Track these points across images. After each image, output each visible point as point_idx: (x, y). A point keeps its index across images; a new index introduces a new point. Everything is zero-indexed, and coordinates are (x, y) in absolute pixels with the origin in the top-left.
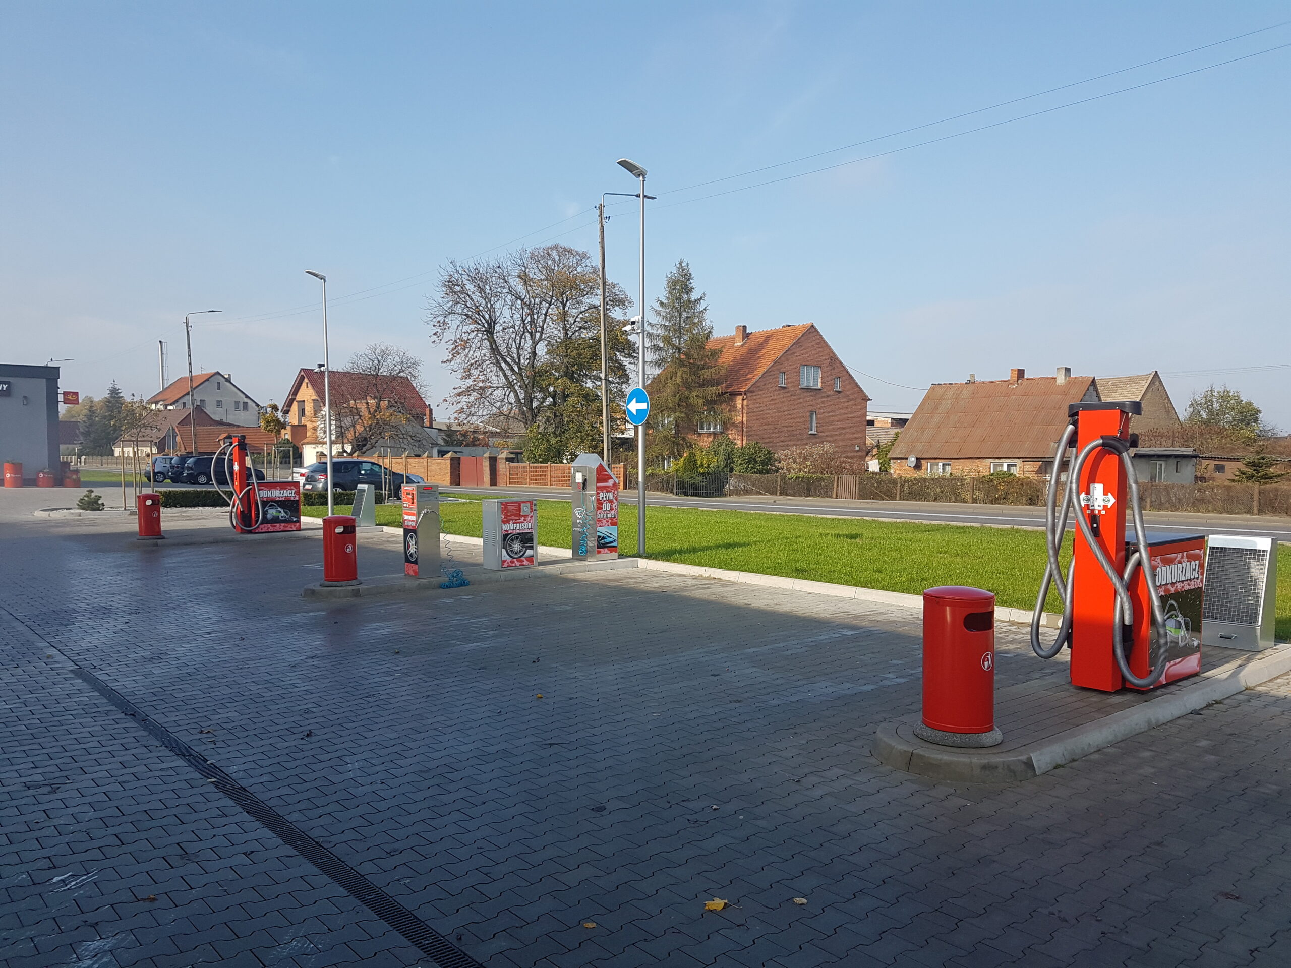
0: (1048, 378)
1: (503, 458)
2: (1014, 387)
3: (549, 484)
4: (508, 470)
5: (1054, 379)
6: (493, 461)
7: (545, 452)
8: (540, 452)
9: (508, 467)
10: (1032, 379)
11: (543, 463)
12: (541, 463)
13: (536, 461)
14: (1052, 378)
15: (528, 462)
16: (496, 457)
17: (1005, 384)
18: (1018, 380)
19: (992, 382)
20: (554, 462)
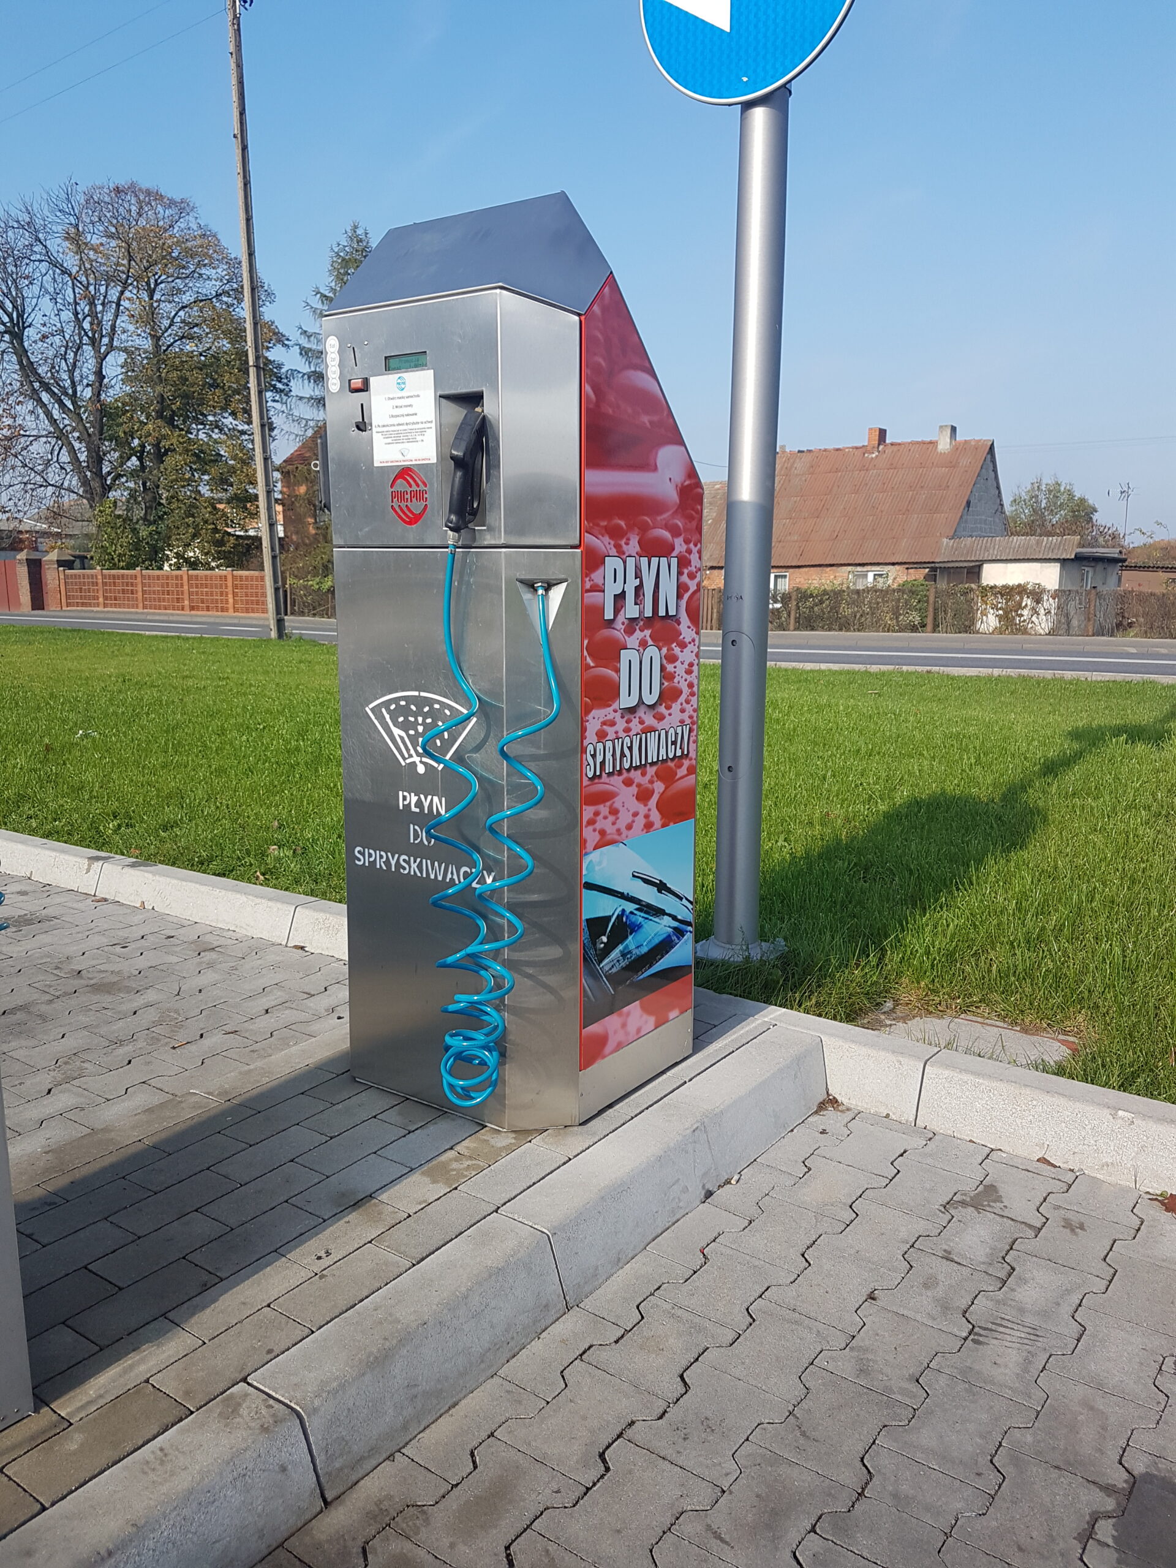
0: (924, 443)
1: (51, 561)
2: (874, 456)
3: (141, 605)
4: (62, 581)
5: (933, 443)
6: (35, 567)
7: (130, 551)
8: (120, 551)
9: (62, 577)
10: (899, 444)
11: (128, 569)
12: (122, 568)
13: (115, 567)
14: (931, 443)
15: (98, 568)
16: (40, 560)
17: (858, 453)
18: (879, 445)
19: (838, 450)
20: (147, 568)
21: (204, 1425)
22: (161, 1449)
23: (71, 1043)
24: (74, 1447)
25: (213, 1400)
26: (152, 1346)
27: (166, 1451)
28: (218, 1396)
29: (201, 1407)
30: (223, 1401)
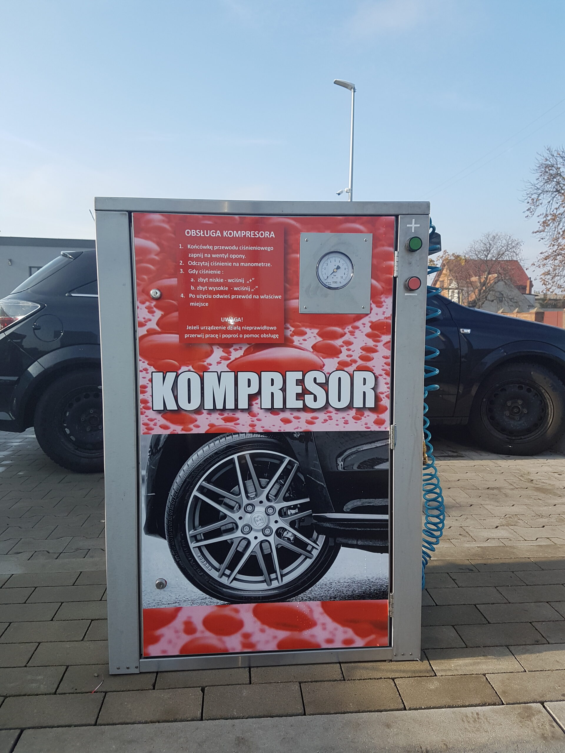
21: (507, 714)
22: (477, 714)
23: (515, 510)
24: (432, 687)
25: (518, 704)
26: (494, 659)
27: (480, 716)
28: (522, 703)
29: (509, 704)
30: (524, 708)
